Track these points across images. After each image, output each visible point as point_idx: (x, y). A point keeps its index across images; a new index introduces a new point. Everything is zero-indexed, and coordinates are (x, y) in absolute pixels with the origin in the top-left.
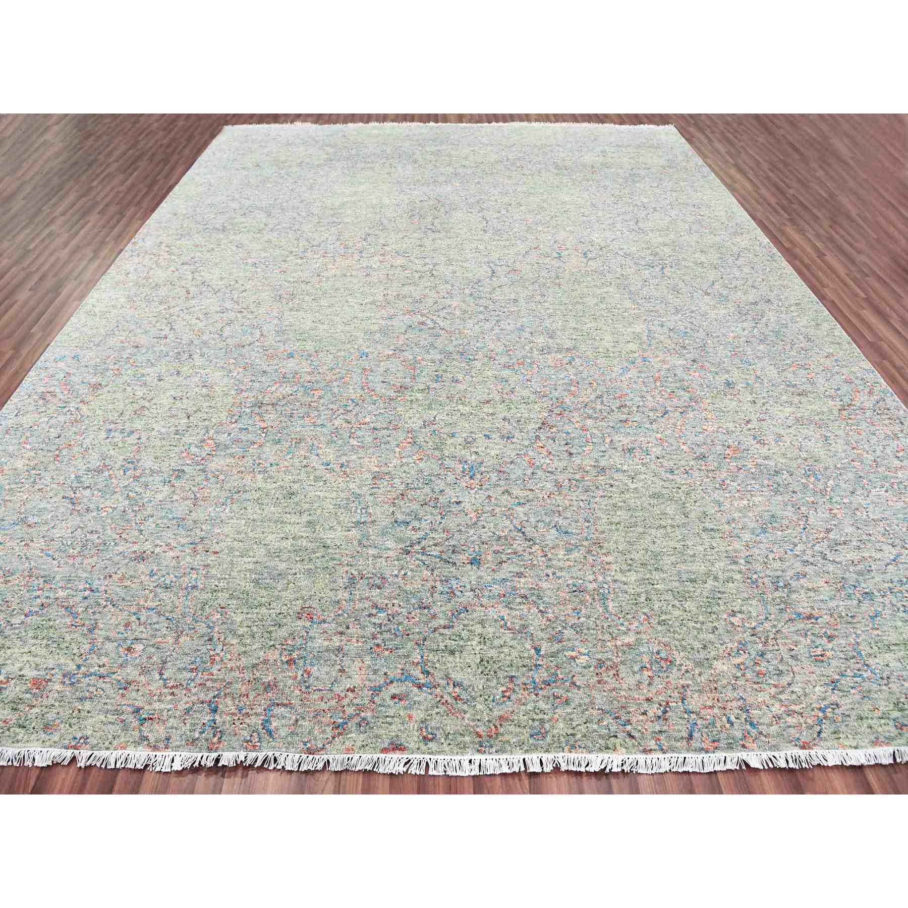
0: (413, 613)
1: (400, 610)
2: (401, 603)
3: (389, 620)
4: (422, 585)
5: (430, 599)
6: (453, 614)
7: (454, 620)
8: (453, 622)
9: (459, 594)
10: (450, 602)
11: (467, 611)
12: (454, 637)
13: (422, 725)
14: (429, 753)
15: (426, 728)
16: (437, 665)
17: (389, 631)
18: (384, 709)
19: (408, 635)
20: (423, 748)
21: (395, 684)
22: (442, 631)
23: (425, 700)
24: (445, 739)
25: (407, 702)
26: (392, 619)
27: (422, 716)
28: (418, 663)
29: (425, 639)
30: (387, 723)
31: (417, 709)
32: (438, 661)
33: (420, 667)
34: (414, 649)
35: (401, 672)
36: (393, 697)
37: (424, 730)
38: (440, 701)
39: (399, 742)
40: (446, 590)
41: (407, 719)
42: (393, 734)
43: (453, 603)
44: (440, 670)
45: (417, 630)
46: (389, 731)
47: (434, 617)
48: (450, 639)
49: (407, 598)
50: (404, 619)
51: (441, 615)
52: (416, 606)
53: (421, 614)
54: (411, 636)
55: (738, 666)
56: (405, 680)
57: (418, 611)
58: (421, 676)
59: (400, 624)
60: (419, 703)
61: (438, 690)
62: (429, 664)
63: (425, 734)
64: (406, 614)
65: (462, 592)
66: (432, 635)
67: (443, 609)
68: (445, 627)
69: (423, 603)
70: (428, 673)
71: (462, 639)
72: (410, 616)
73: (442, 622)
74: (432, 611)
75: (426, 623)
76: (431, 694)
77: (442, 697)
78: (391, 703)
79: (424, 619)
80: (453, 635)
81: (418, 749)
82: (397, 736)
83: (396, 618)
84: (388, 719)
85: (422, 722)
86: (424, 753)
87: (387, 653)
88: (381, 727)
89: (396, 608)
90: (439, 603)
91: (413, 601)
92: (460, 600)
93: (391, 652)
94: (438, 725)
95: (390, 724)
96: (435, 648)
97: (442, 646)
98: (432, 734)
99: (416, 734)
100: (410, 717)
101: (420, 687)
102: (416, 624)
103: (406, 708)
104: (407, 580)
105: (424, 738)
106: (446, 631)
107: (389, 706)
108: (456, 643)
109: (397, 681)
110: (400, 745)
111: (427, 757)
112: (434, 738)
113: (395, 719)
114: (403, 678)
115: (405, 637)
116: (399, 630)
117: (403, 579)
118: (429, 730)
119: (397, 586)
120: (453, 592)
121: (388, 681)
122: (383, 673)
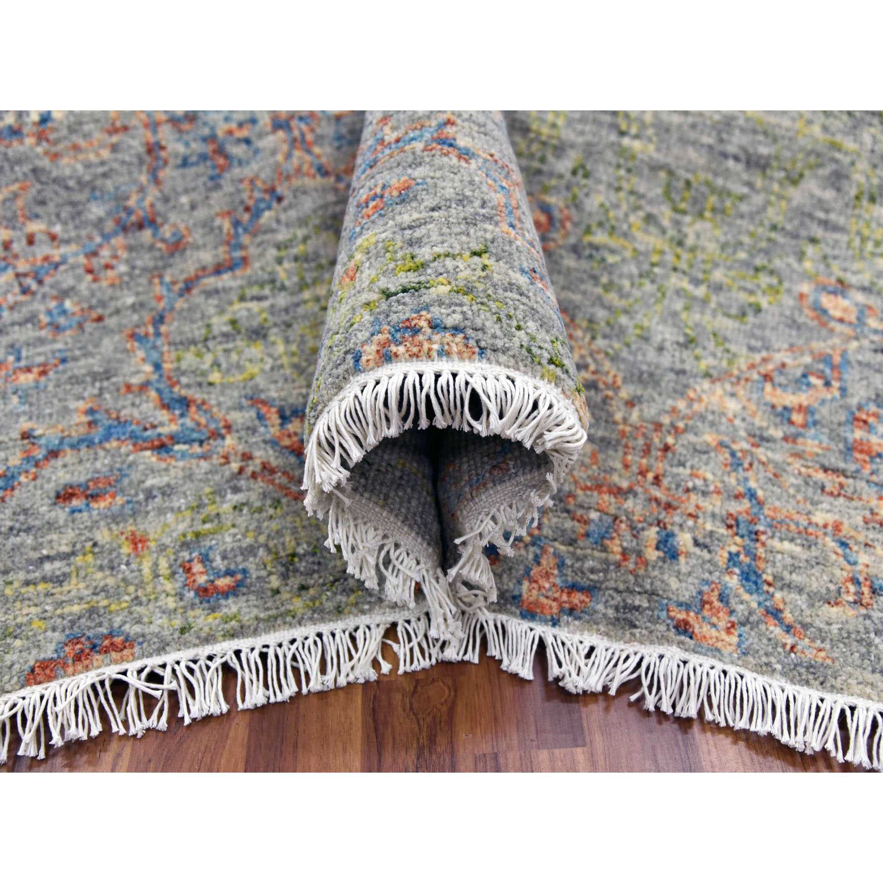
0: (105, 253)
1: (56, 254)
2: (57, 229)
3: (25, 291)
4: (114, 148)
5: (153, 194)
6: (236, 224)
7: (245, 239)
8: (242, 247)
9: (238, 151)
10: (218, 187)
11: (280, 199)
12: (255, 291)
13: (185, 555)
14: (233, 635)
15: (205, 559)
16: (215, 377)
17: (32, 319)
18: (30, 540)
19: (100, 319)
20: (202, 620)
21: (69, 457)
22: (211, 282)
23: (190, 477)
24: (285, 577)
25: (119, 500)
26: (34, 286)
27: (182, 527)
28: (144, 387)
29: (160, 320)
30: (44, 579)
31: (161, 511)
32: (216, 364)
33: (153, 394)
34: (126, 351)
35: (86, 419)
36: (64, 495)
37: (197, 567)
38: (241, 470)
39: (104, 630)
40: (197, 147)
41: (126, 549)
42: (76, 609)
43: (228, 188)
44: (224, 386)
45: (130, 300)
46: (60, 604)
47: (177, 247)
48: (242, 299)
49: (73, 204)
50: (79, 279)
51: (197, 237)
52: (109, 225)
53: (130, 249)
54: (111, 322)
55: (784, 414)
56: (107, 438)
57: (119, 241)
58: (163, 416)
59: (65, 294)
60: (167, 491)
61: (229, 441)
62: (184, 380)
63: (202, 580)
64: (82, 260)
65: (247, 141)
66: (180, 304)
67: (201, 213)
68: (218, 270)
69: (129, 211)
70: (185, 403)
71: (283, 288)
72: (96, 263)
73: (207, 257)
74: (167, 232)
75: (156, 273)
76: (205, 457)
77: (247, 457)
78: (61, 514)
79: (145, 260)
80: (251, 284)
81: (183, 631)
82: (93, 611)
83: (48, 280)
84: (48, 567)
85: (185, 545)
86: (208, 639)
87: (26, 380)
88: (19, 598)
89: (43, 250)
90: (184, 200)
91: (96, 210)
92: (247, 172)
93: (43, 373)
94: (249, 540)
95: (60, 580)
96: (199, 333)
97: (220, 324)
98: (229, 573)
99: (169, 586)
100: (137, 541)
101: (161, 447)
102: (118, 285)
103: (116, 518)
104: (56, 142)
105: (204, 593)
106: (226, 280)
107: (51, 526)
108: (266, 304)
109: (73, 447)
110: (110, 635)
111: (224, 649)
112: (239, 584)
113: (78, 560)
114: (97, 434)
115: (89, 326)
116: (64, 312)
117: (41, 137)
118: (218, 563)
119: (26, 168)
120: (220, 151)
121: (39, 454)
122: (16, 435)
